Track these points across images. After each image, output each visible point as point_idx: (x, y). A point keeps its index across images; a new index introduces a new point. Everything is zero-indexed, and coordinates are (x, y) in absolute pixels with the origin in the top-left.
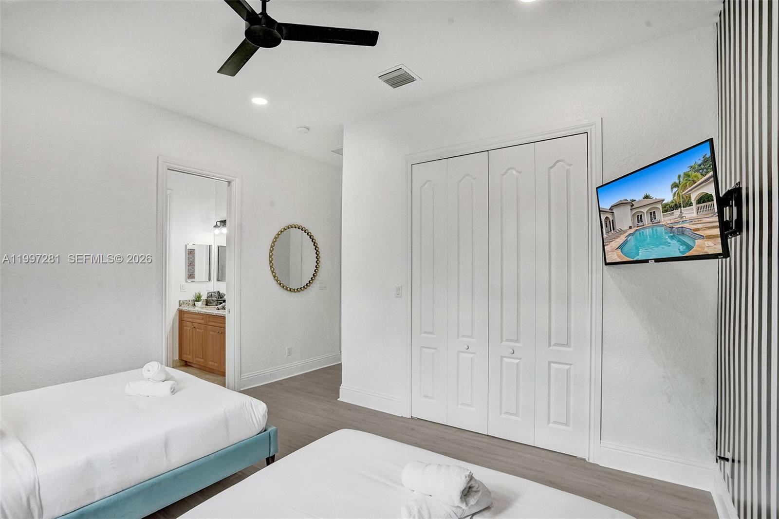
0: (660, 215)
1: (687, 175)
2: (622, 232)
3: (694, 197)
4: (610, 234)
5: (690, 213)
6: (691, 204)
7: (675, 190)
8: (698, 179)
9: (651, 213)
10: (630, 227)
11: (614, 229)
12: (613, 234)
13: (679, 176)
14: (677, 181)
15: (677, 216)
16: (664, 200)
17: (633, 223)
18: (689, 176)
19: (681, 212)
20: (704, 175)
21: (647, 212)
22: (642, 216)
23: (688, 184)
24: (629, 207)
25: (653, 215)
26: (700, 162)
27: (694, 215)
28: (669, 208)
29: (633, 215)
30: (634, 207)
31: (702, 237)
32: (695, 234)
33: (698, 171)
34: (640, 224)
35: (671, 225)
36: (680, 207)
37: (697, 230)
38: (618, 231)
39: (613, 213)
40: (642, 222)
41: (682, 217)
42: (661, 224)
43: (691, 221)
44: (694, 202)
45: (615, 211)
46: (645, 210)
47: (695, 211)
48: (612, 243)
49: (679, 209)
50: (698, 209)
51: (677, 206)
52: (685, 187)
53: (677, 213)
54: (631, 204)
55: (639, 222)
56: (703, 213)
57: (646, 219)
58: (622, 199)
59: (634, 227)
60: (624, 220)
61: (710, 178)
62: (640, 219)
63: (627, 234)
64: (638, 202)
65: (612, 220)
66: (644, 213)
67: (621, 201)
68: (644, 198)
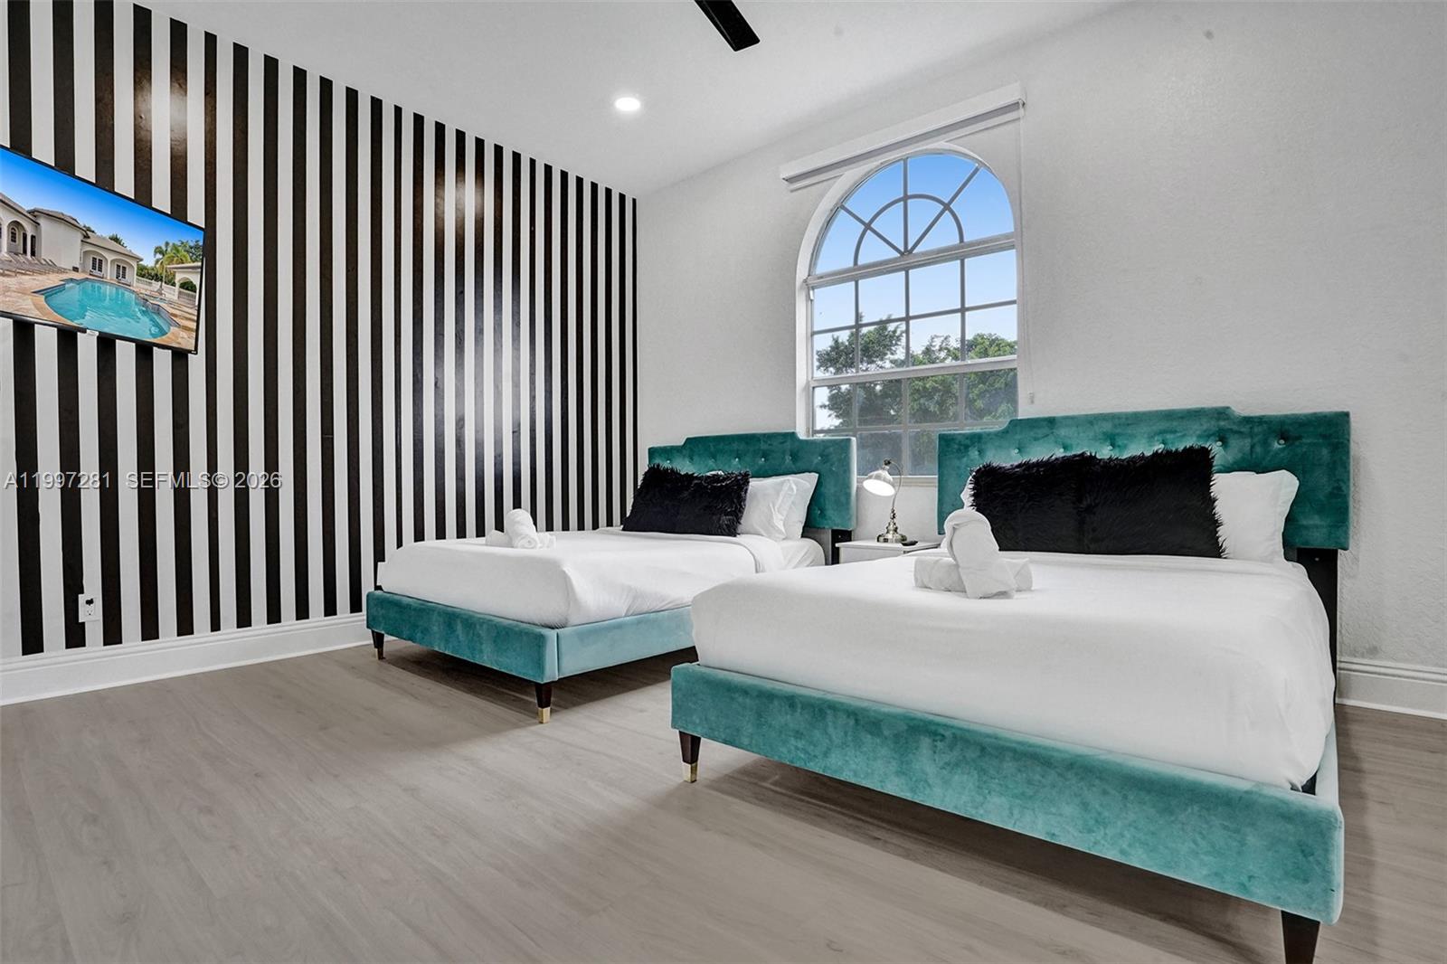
0: (132, 276)
1: (175, 248)
2: (52, 268)
3: (179, 277)
4: (21, 258)
5: (172, 293)
6: (174, 284)
7: (159, 256)
8: (187, 262)
9: (118, 266)
10: (75, 269)
11: (33, 254)
12: (28, 260)
13: (167, 244)
14: (164, 248)
15: (156, 290)
16: (141, 260)
17: (83, 264)
18: (178, 251)
19: (161, 286)
20: (194, 262)
21: (113, 261)
22: (103, 263)
23: (175, 259)
24: (79, 237)
25: (121, 271)
26: (192, 244)
27: (176, 298)
28: (144, 273)
29: (85, 252)
30: (88, 240)
31: (178, 325)
32: (172, 320)
33: (188, 252)
34: (96, 272)
35: (146, 297)
36: (161, 280)
37: (175, 316)
38: (44, 263)
39: (39, 224)
40: (100, 270)
41: (161, 294)
42: (131, 288)
43: (170, 303)
44: (178, 285)
45: (42, 221)
46: (110, 257)
47: (177, 293)
48: (24, 277)
49: (160, 283)
50: (180, 293)
51: (157, 278)
52: (171, 262)
53: (156, 285)
54: (86, 234)
55: (94, 268)
56: (184, 301)
57: (109, 272)
58: (65, 213)
59: (84, 271)
60: (61, 249)
61: (197, 267)
62: (98, 264)
63: (65, 276)
64: (99, 237)
65: (33, 237)
66: (106, 259)
67: (63, 214)
68: (111, 239)
